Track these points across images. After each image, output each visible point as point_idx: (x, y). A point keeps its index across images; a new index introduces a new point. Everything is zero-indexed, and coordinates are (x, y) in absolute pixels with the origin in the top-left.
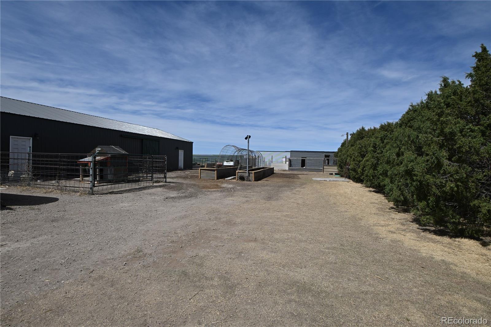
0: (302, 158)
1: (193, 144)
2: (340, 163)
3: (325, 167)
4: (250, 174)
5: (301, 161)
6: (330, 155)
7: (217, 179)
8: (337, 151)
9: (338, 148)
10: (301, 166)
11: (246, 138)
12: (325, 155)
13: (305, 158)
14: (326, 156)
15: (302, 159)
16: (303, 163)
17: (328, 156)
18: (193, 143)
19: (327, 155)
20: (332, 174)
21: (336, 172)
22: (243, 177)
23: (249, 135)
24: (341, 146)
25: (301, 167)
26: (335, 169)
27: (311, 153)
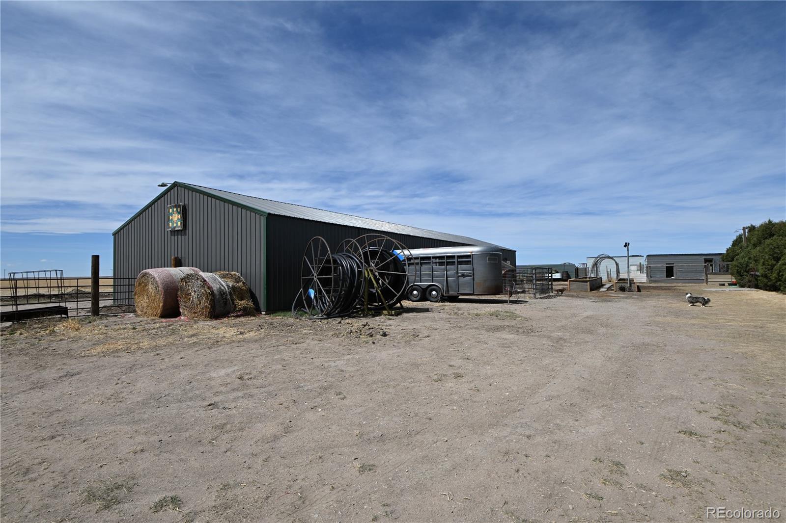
0: (666, 264)
1: (516, 253)
2: (737, 268)
3: (709, 276)
4: (632, 284)
5: (665, 269)
6: (713, 259)
7: (590, 291)
8: (725, 252)
9: (727, 249)
10: (665, 276)
11: (625, 246)
12: (705, 259)
13: (672, 265)
14: (706, 261)
15: (667, 267)
16: (670, 272)
17: (710, 261)
18: (516, 251)
19: (708, 259)
20: (724, 285)
21: (730, 283)
22: (624, 288)
23: (627, 242)
24: (733, 244)
25: (667, 277)
26: (728, 278)
27: (680, 257)
